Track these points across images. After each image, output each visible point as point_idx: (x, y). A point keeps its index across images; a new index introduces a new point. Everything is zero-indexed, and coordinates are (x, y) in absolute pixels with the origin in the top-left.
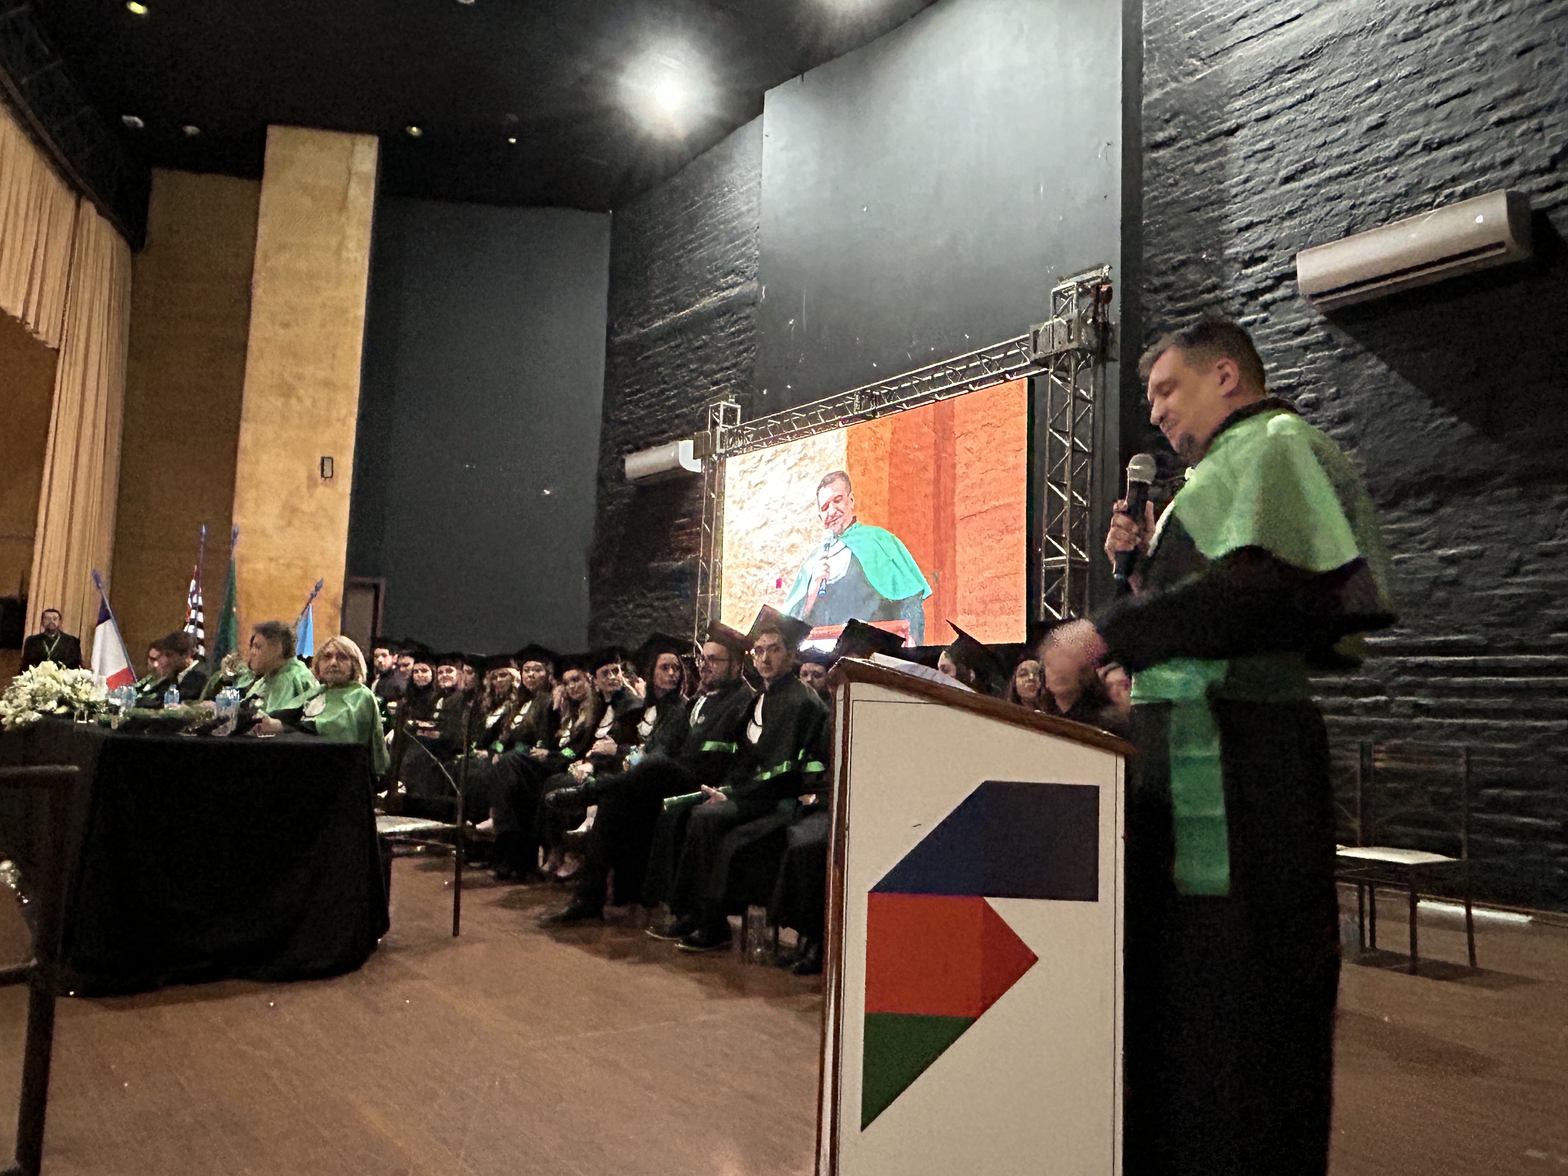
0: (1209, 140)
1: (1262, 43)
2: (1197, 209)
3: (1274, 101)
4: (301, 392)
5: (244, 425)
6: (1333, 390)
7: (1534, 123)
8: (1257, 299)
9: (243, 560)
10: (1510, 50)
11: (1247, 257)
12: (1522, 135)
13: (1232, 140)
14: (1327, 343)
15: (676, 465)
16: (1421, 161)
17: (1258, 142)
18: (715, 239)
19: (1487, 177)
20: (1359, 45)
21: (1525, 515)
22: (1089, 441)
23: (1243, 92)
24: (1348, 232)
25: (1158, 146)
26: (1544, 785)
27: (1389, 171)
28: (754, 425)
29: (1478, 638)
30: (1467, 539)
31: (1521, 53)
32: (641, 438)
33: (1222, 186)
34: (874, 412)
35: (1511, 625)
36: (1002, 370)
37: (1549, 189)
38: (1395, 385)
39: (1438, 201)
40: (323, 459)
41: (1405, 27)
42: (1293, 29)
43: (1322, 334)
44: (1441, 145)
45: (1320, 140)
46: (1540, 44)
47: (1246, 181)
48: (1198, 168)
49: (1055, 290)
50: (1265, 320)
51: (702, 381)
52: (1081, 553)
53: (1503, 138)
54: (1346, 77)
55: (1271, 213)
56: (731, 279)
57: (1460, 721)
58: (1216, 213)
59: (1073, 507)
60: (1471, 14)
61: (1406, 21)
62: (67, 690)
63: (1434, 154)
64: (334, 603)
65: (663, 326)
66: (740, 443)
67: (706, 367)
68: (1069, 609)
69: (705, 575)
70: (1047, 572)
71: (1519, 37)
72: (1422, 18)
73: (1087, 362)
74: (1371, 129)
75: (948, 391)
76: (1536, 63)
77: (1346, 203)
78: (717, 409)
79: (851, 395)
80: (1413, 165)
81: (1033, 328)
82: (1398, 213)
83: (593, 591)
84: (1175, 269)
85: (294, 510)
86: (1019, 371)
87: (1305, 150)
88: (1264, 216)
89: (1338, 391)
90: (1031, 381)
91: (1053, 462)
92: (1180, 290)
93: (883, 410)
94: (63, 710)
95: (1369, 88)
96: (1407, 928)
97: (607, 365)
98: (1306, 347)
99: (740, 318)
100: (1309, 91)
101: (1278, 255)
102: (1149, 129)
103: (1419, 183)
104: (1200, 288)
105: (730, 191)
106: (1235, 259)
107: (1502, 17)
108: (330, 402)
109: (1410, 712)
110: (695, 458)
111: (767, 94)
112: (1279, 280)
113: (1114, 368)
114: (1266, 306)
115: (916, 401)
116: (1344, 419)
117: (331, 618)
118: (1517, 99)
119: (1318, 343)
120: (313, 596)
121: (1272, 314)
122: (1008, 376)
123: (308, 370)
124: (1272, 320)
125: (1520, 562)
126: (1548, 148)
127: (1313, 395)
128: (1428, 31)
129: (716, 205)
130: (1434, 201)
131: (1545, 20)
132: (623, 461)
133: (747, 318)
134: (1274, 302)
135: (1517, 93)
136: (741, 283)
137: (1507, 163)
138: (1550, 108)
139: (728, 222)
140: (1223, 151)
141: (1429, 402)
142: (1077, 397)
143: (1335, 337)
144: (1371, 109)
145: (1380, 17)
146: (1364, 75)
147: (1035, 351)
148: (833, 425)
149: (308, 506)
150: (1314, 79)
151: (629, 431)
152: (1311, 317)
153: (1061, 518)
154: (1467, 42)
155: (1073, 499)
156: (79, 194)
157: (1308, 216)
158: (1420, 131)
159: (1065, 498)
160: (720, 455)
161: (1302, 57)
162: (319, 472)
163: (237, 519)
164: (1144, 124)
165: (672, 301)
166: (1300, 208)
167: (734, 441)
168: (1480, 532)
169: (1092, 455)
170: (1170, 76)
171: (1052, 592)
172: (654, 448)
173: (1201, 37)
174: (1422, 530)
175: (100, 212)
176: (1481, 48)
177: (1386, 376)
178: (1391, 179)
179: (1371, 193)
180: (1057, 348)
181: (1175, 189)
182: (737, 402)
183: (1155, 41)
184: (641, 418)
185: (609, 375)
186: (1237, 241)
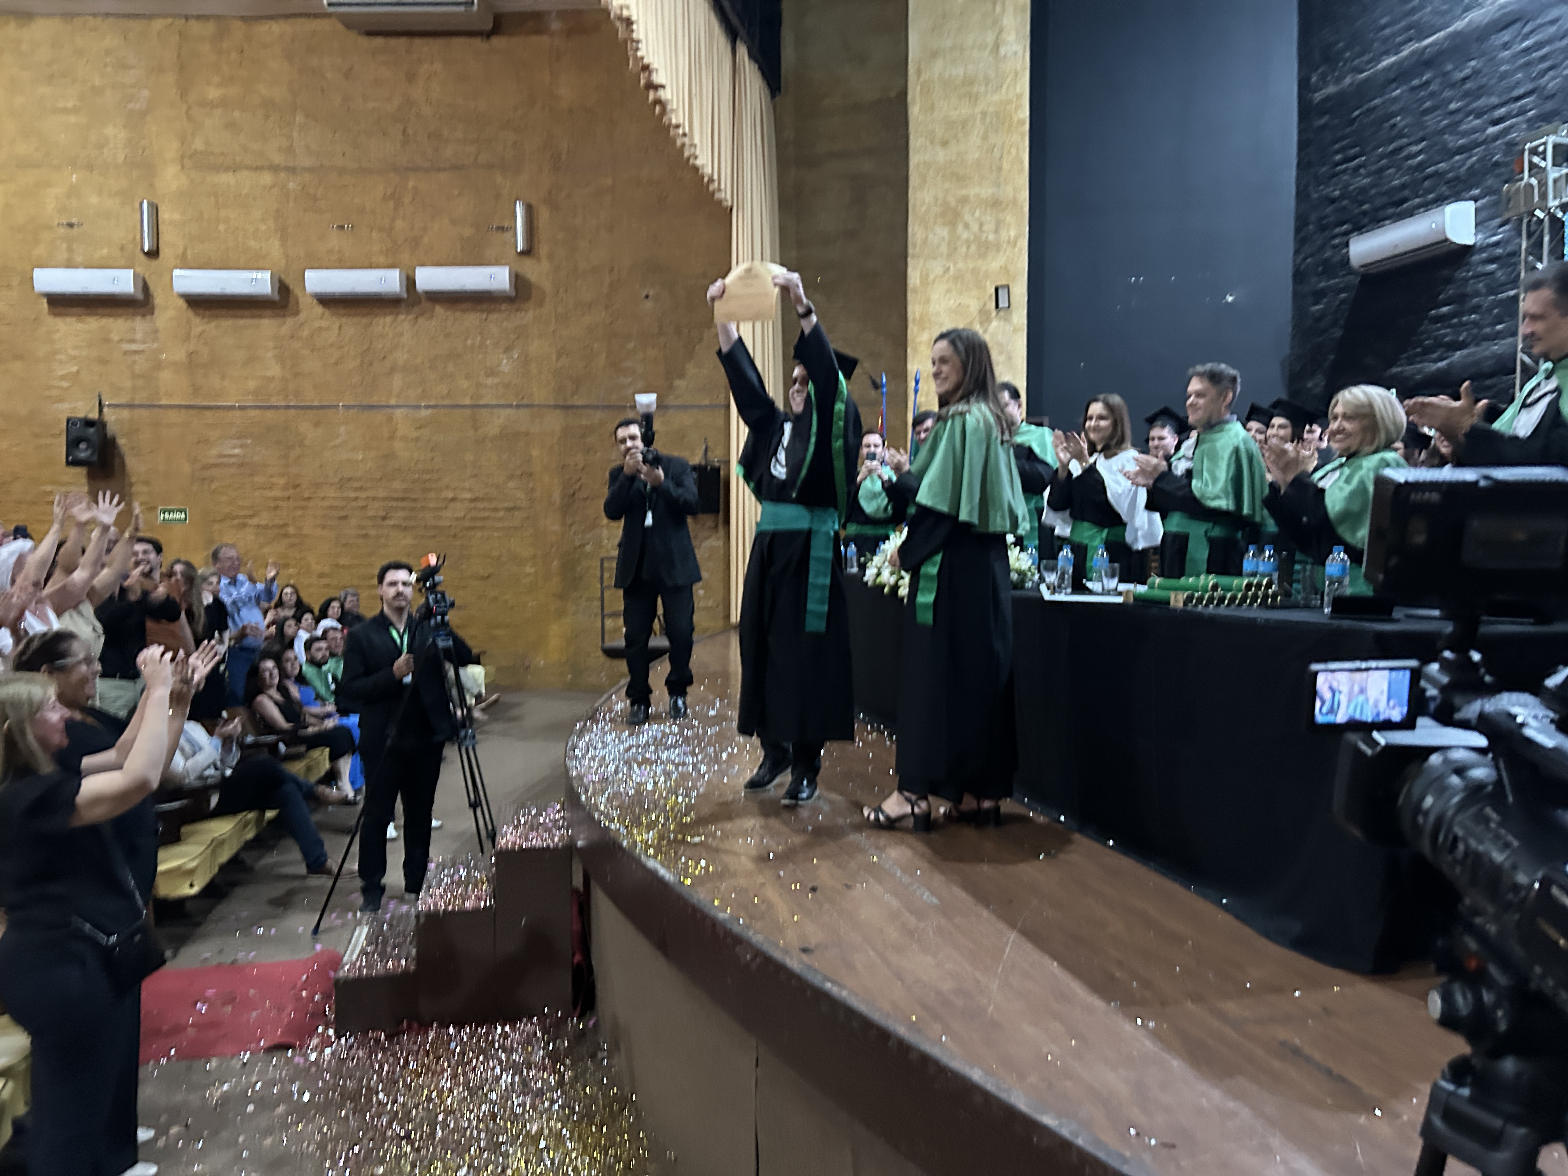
4: (967, 217)
15: (1442, 238)
40: (996, 288)
51: (1471, 123)
65: (1398, 63)
67: (1481, 103)
97: (1300, 132)
108: (998, 223)
123: (972, 191)
132: (1346, 244)
156: (735, 37)
162: (993, 304)
172: (1390, 224)
175: (750, 54)
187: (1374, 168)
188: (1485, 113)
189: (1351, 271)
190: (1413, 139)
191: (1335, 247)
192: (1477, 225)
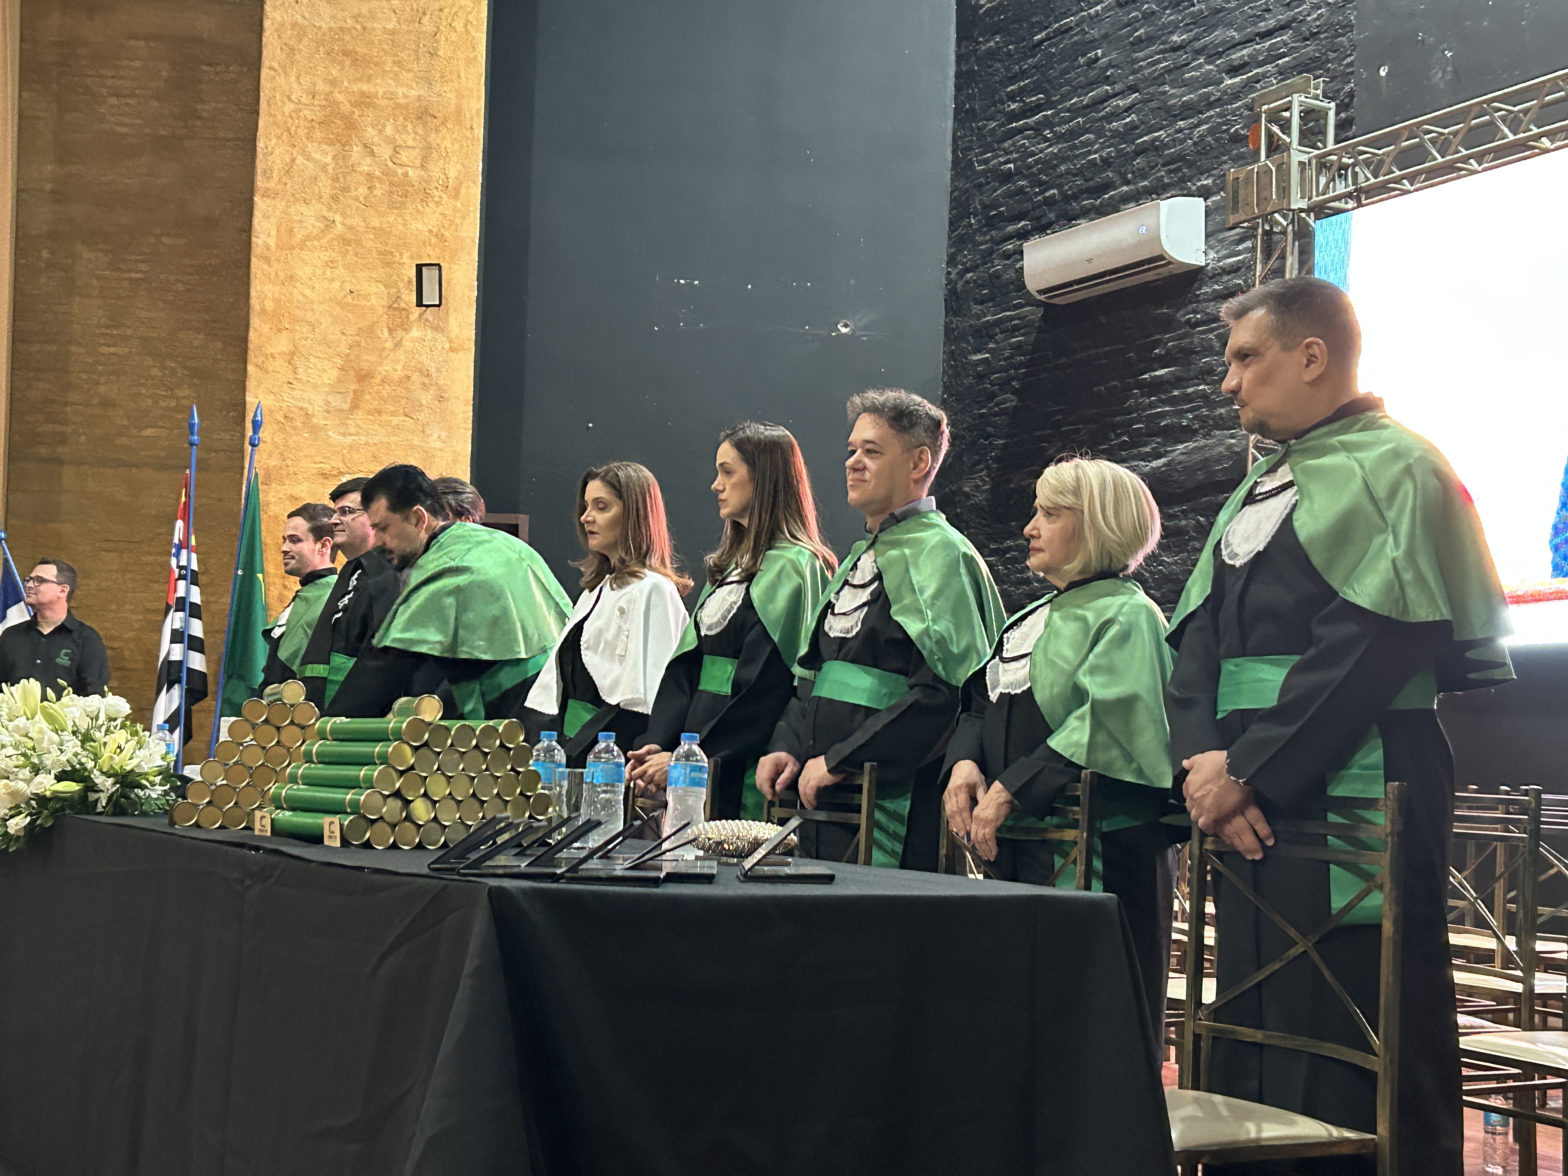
32: (1050, 202)
40: (419, 268)
67: (1214, 37)
85: (364, 377)
97: (959, 58)
108: (427, 153)
123: (384, 87)
132: (1018, 252)
149: (392, 366)
151: (1021, 191)
162: (413, 296)
167: (1332, 179)
172: (1084, 224)
182: (1326, 94)
184: (1048, 164)
185: (963, 80)
187: (1063, 129)
188: (1220, 55)
189: (1030, 300)
190: (1118, 87)
191: (1007, 256)
192: (1208, 236)
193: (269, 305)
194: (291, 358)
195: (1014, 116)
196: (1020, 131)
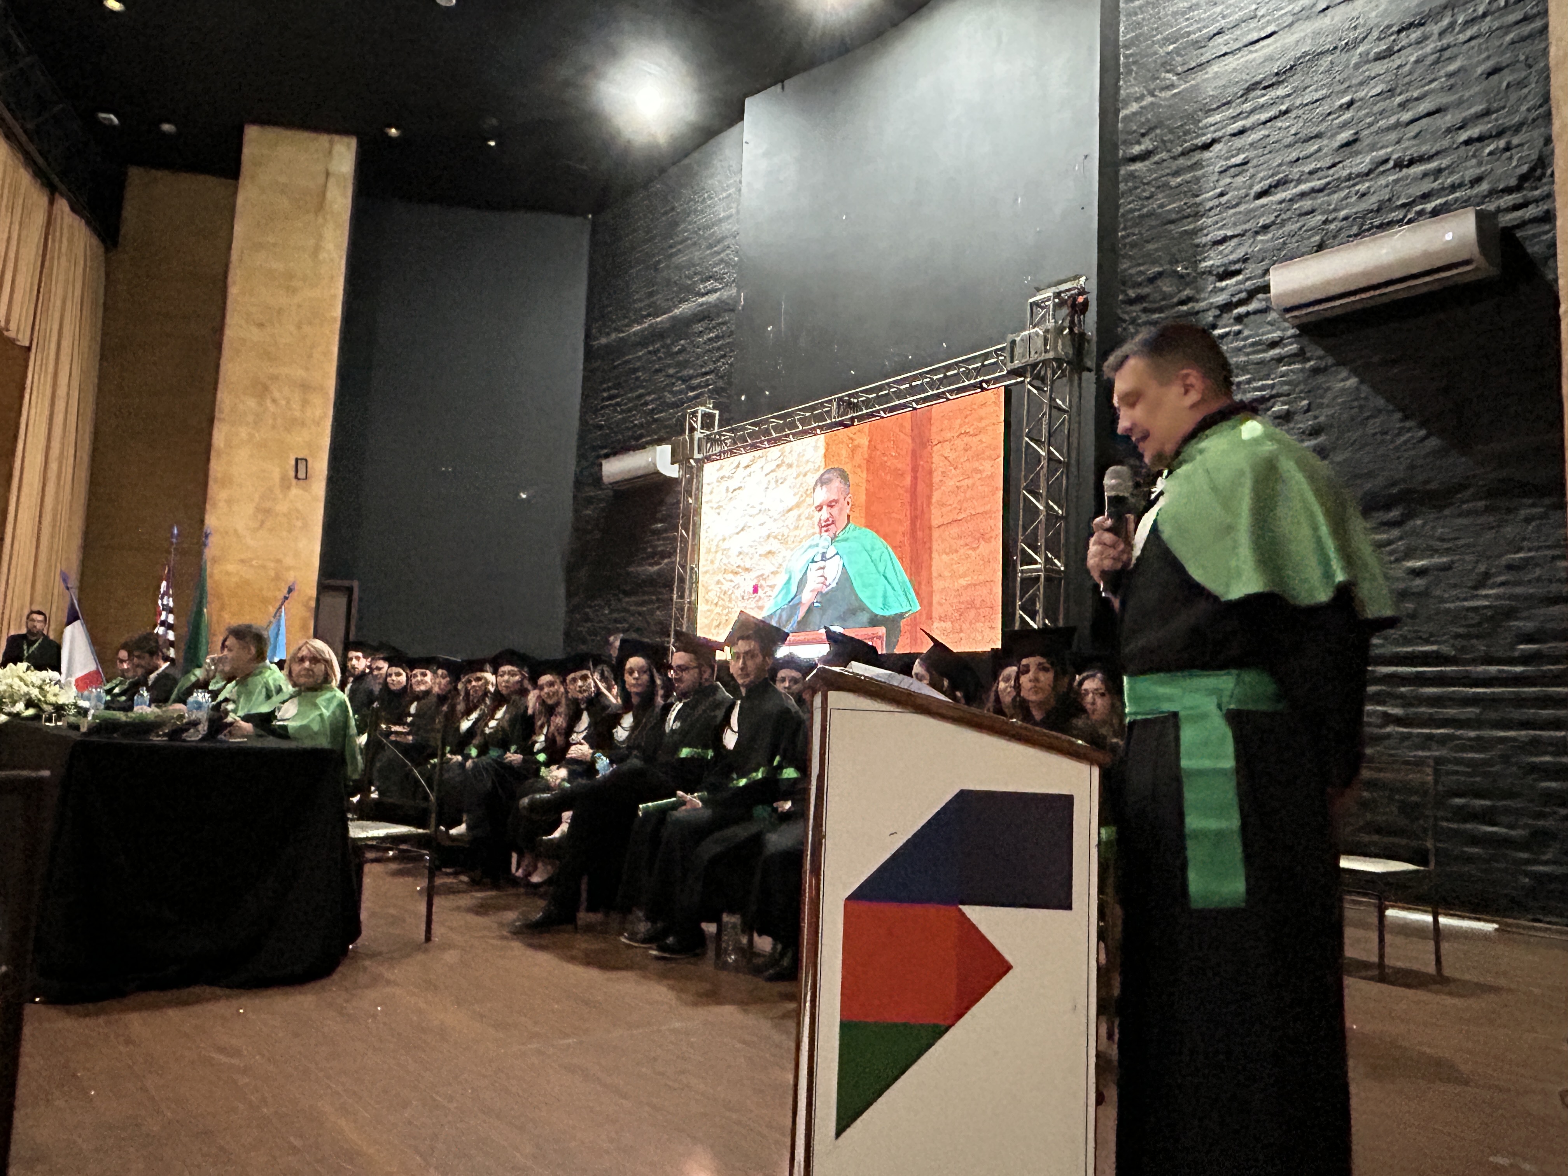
0: (1183, 154)
1: (1238, 59)
2: (1172, 222)
3: (1247, 117)
4: (277, 395)
5: (217, 425)
6: (1305, 402)
7: (1502, 143)
8: (1231, 311)
9: (215, 561)
10: (1479, 70)
11: (1221, 270)
12: (1490, 154)
13: (1207, 155)
14: (1300, 355)
15: (652, 471)
16: (1391, 178)
17: (1233, 156)
18: (695, 244)
19: (1457, 194)
20: (1332, 63)
21: (1492, 528)
22: (1065, 450)
23: (1218, 107)
24: (1320, 247)
25: (1134, 159)
26: (1511, 795)
27: (1362, 187)
28: (731, 431)
29: (1445, 649)
30: (1435, 551)
31: (1490, 74)
32: (620, 442)
33: (1198, 200)
34: (852, 419)
35: (1477, 637)
36: (979, 379)
37: (1516, 207)
38: (1366, 398)
39: (1409, 217)
40: (297, 460)
41: (1378, 46)
42: (1268, 45)
43: (1295, 346)
44: (1412, 162)
45: (1294, 155)
46: (1508, 66)
47: (1222, 194)
48: (1175, 181)
49: (1031, 300)
50: (1239, 332)
51: (679, 386)
52: (1056, 561)
53: (1474, 156)
54: (1317, 95)
55: (1246, 226)
56: (710, 285)
57: (1427, 731)
58: (1191, 227)
59: (1048, 514)
60: (1441, 34)
61: (1379, 39)
62: (35, 693)
63: (1405, 171)
64: (306, 606)
65: (642, 331)
66: (718, 449)
67: (685, 373)
68: (1043, 619)
69: (682, 580)
70: (1022, 580)
71: (1488, 58)
72: (1393, 38)
73: (1063, 372)
74: (1342, 146)
75: (925, 400)
76: (1505, 84)
77: (1320, 218)
78: (694, 414)
79: (830, 401)
80: (1382, 181)
81: (1010, 337)
82: (1369, 230)
83: (569, 595)
84: (1152, 280)
85: (268, 512)
86: (997, 380)
87: (1280, 165)
88: (1238, 230)
89: (1309, 404)
90: (1008, 391)
91: (1029, 471)
92: (1154, 302)
93: (861, 418)
94: (31, 712)
95: (1341, 106)
96: (1375, 936)
97: (585, 369)
98: (1280, 360)
99: (719, 324)
100: (1283, 108)
101: (1251, 269)
102: (1125, 142)
103: (1390, 200)
104: (1175, 300)
105: (710, 198)
106: (1210, 273)
107: (1471, 39)
108: (305, 403)
109: (1379, 721)
110: (673, 463)
111: (748, 102)
112: (1252, 294)
113: (1089, 377)
114: (1239, 319)
115: (892, 409)
116: (1315, 432)
117: (304, 621)
118: (1486, 119)
119: (1289, 356)
120: (286, 598)
121: (1246, 326)
122: (984, 385)
123: (284, 371)
124: (1246, 333)
125: (1487, 575)
126: (1516, 167)
127: (1286, 407)
128: (1399, 51)
129: (696, 211)
130: (1405, 216)
131: (1513, 42)
132: (601, 465)
133: (724, 323)
134: (1248, 314)
135: (1487, 113)
136: (720, 289)
137: (1478, 180)
138: (1517, 128)
139: (708, 227)
140: (1197, 165)
141: (1398, 415)
142: (1053, 407)
143: (1306, 349)
144: (1344, 126)
145: (1352, 35)
146: (1338, 92)
147: (1012, 361)
148: (812, 432)
149: (282, 507)
150: (1289, 95)
151: (606, 435)
152: (1284, 330)
153: (1037, 527)
154: (1437, 62)
155: (1048, 508)
156: (52, 190)
157: (1281, 232)
158: (1389, 150)
159: (1041, 508)
160: (697, 461)
161: (1277, 74)
162: (293, 474)
163: (211, 521)
164: (1122, 137)
165: (649, 306)
166: (1273, 223)
167: (711, 446)
168: (1446, 545)
169: (1067, 465)
170: (1147, 90)
171: (1027, 601)
172: (631, 453)
173: (1177, 51)
174: (1389, 543)
175: (73, 209)
176: (1452, 67)
177: (1357, 389)
178: (1363, 195)
179: (1343, 209)
180: (1034, 358)
181: (1150, 201)
182: (714, 408)
183: (1131, 55)
184: (618, 424)
185: (586, 379)
186: (1212, 254)
187: (624, 408)
188: (687, 381)
189: (606, 487)
190: (647, 391)
191: (597, 465)
193: (219, 475)
194: (229, 502)
195: (604, 399)
196: (607, 406)
